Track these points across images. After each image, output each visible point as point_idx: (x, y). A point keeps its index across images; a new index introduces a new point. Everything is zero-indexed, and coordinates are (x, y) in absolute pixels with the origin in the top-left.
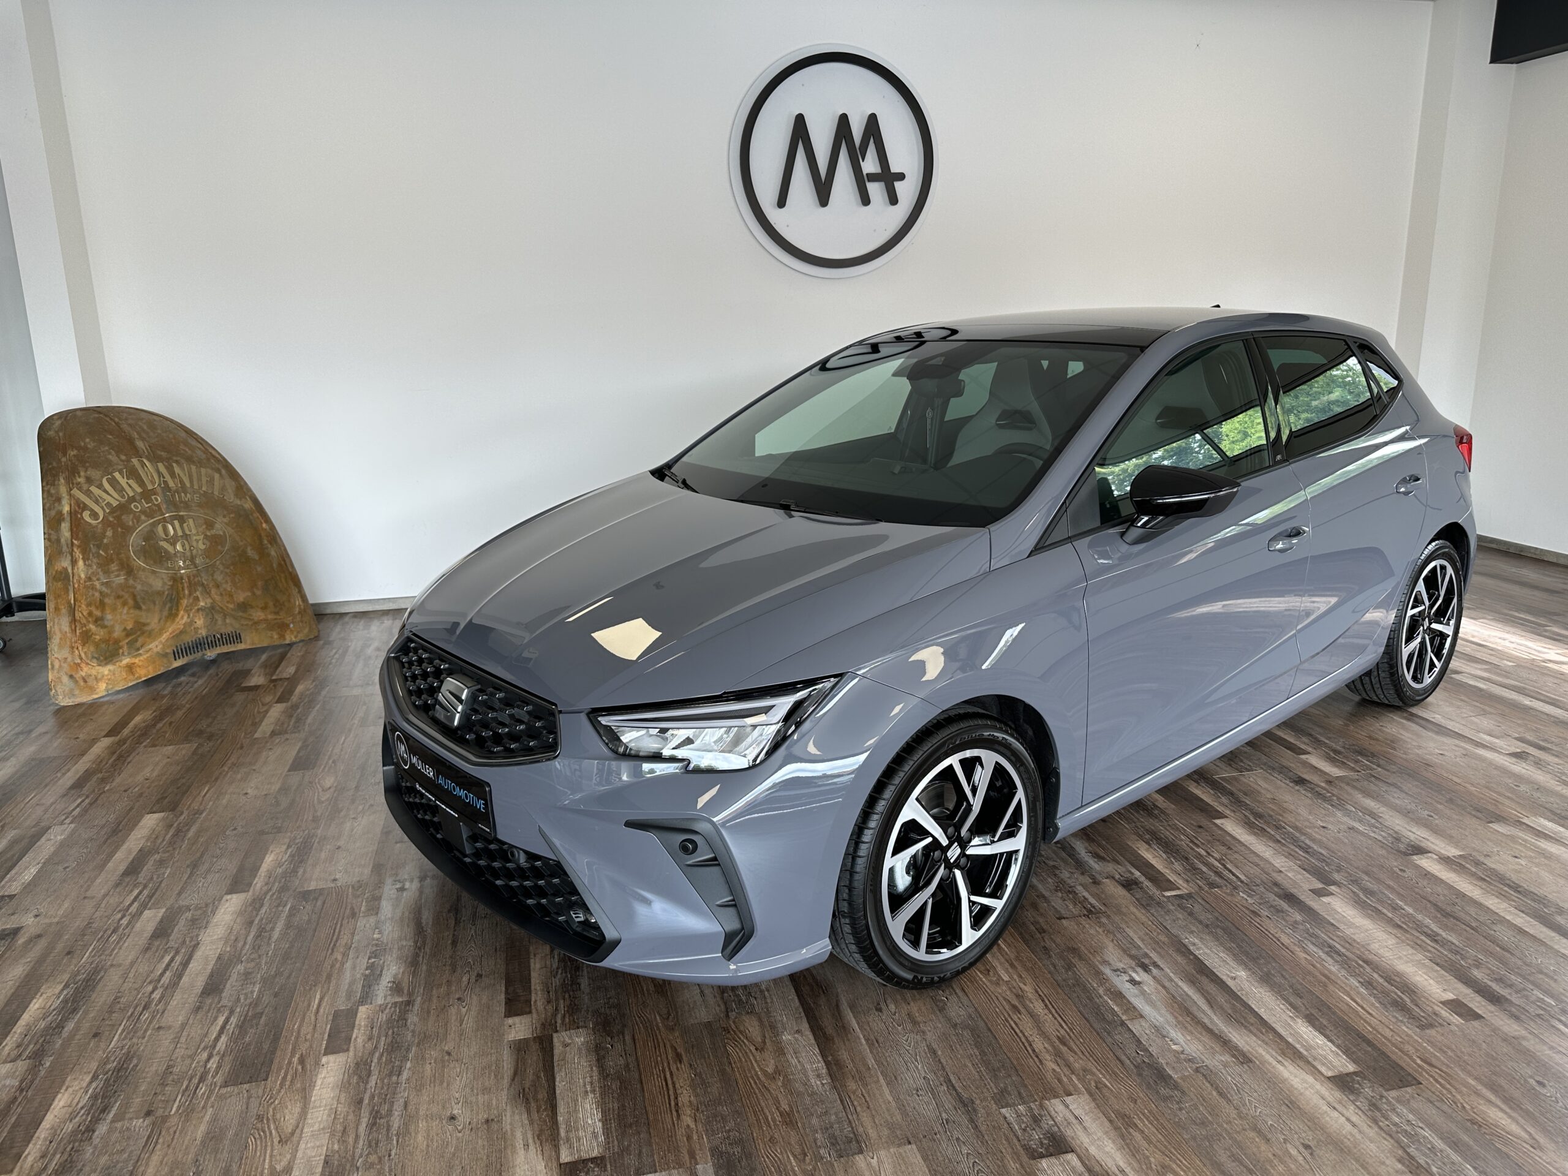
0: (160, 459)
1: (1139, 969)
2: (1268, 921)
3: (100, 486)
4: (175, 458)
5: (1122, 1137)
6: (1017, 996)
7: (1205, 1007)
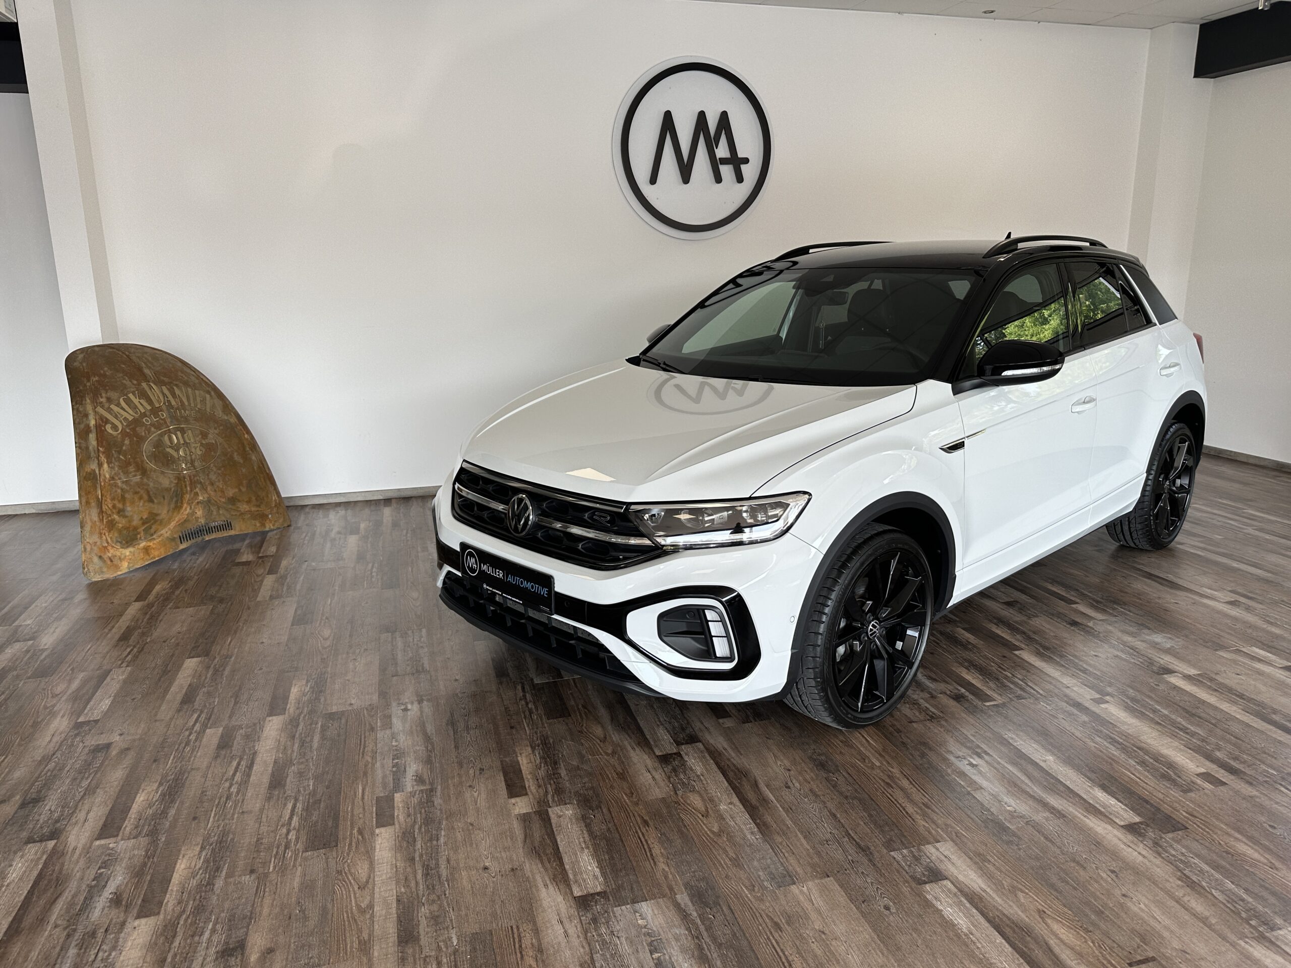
0: (164, 384)
1: (975, 756)
2: (1063, 721)
3: (118, 405)
4: (175, 382)
5: (981, 868)
6: (889, 776)
7: (1027, 781)
